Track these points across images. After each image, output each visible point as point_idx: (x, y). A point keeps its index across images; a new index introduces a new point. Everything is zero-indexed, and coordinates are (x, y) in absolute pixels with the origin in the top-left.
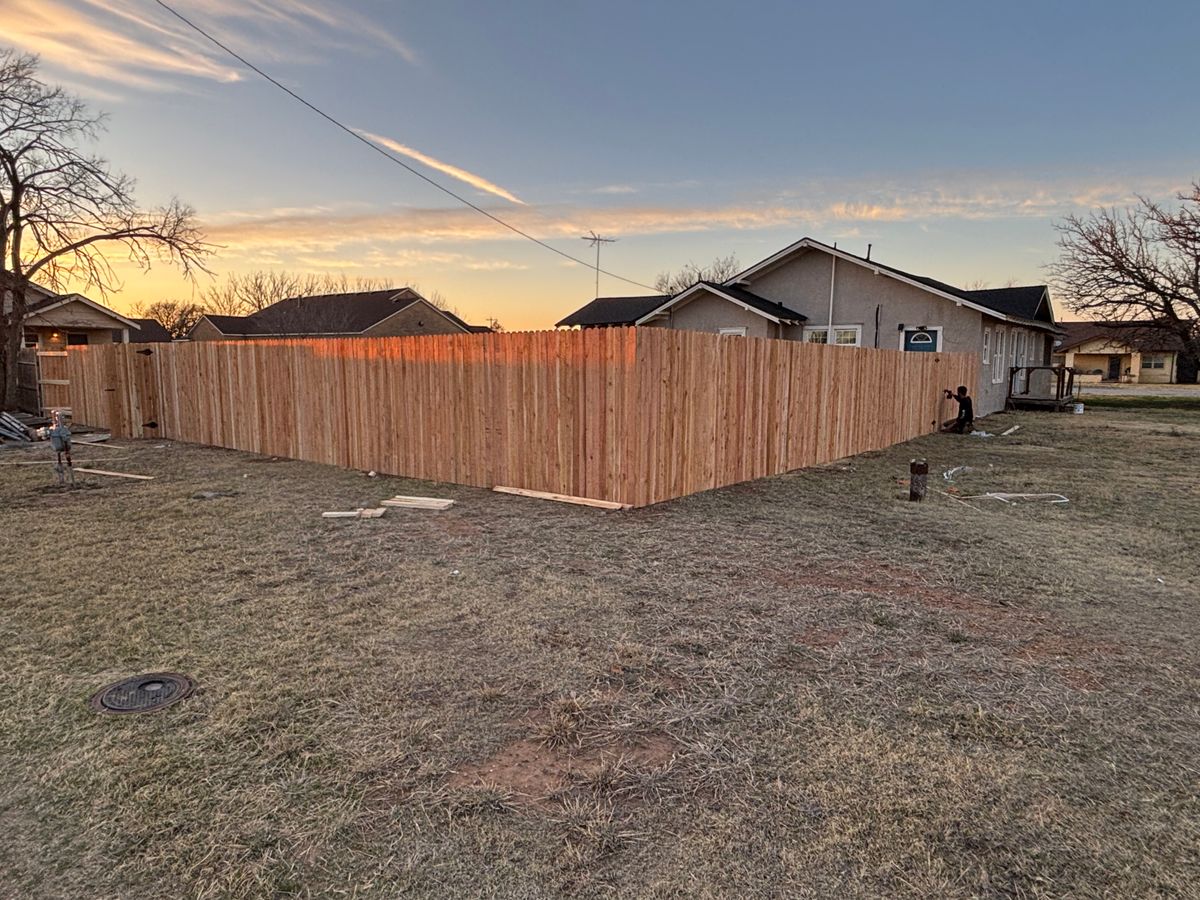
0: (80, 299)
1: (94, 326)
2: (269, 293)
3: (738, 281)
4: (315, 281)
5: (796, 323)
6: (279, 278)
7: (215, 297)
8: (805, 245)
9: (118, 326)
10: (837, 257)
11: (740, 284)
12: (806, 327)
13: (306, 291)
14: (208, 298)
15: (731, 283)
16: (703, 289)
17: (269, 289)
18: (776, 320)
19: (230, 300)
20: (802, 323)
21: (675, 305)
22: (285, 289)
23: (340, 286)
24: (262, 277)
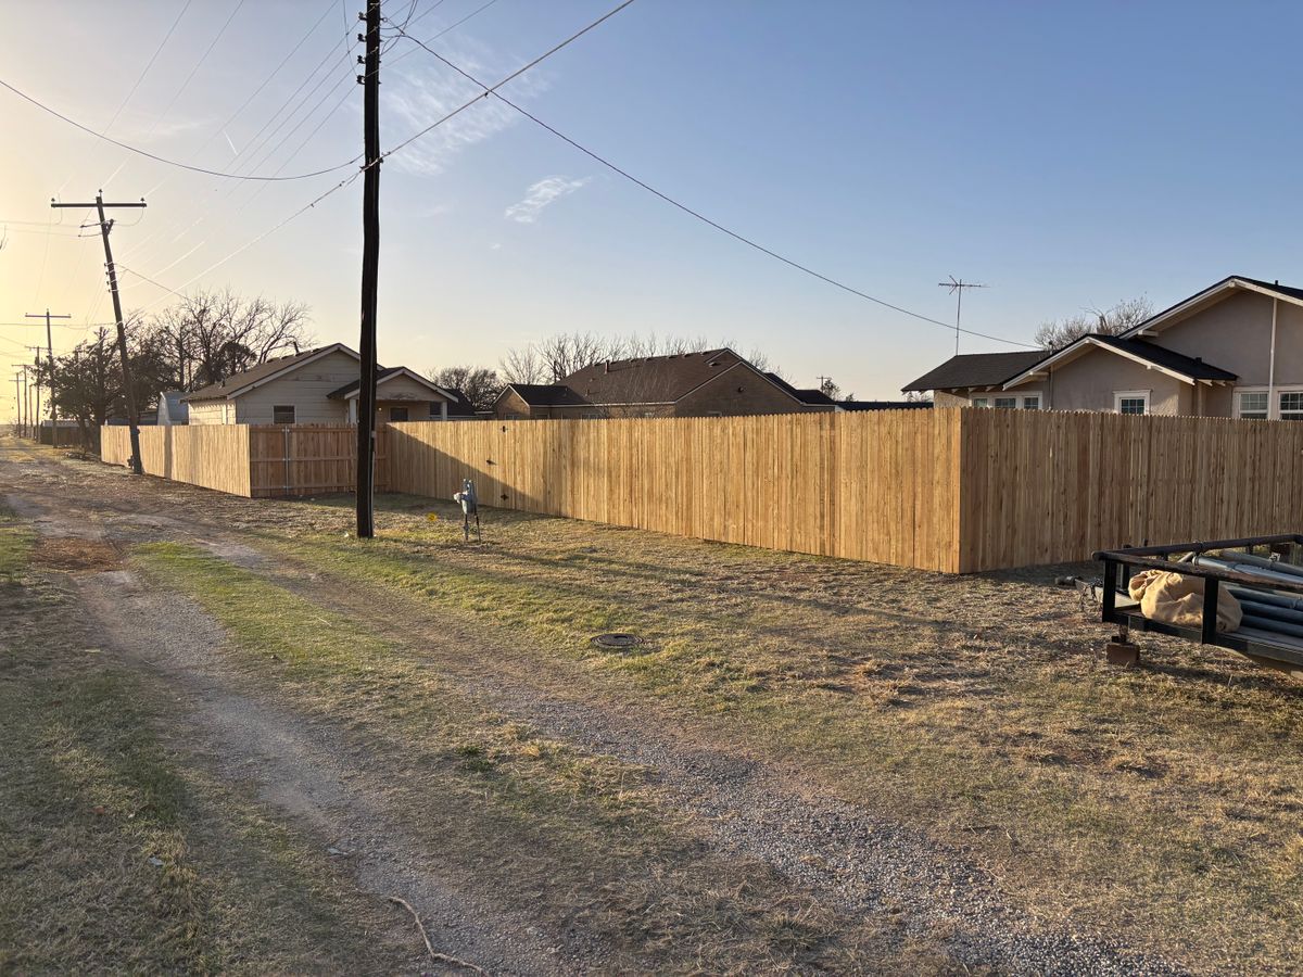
0: (407, 373)
1: (416, 399)
2: (572, 357)
3: (1140, 333)
4: (622, 343)
5: (1222, 383)
6: (583, 341)
7: (515, 362)
8: (1233, 285)
9: (437, 399)
10: (1278, 300)
11: (1144, 336)
12: (1237, 389)
13: (611, 354)
14: (508, 364)
15: (1131, 334)
16: (1091, 345)
17: (571, 353)
18: (1190, 380)
19: (529, 365)
20: (1231, 383)
21: (1054, 364)
22: (589, 353)
23: (647, 347)
24: (565, 340)
